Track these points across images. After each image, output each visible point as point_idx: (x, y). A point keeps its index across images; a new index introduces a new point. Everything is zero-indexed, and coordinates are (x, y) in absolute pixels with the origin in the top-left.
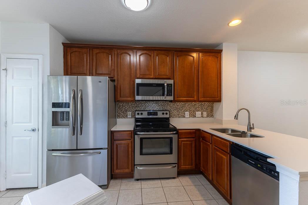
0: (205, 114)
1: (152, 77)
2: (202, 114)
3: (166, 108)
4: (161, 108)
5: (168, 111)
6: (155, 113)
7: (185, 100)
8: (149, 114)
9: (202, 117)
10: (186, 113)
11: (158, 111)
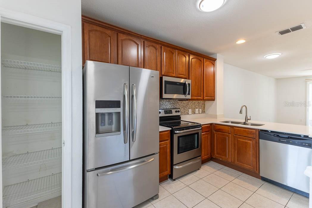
0: (201, 110)
1: (174, 75)
2: (199, 111)
3: (176, 106)
4: (173, 106)
5: (179, 109)
6: (170, 112)
7: (196, 99)
8: (166, 112)
9: (199, 113)
10: (189, 110)
11: (172, 109)
